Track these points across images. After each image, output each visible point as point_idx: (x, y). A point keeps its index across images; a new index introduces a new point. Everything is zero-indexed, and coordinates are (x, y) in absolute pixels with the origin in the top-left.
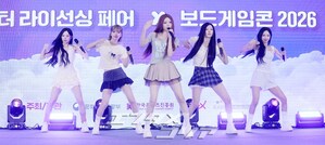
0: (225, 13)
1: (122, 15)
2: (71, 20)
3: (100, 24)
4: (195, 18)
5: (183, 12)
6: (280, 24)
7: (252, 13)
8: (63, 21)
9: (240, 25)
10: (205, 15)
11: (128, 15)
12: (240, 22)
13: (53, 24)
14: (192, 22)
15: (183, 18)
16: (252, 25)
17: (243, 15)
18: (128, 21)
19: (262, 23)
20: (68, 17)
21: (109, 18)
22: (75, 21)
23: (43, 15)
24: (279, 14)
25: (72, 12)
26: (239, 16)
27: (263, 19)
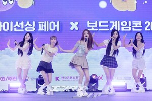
0: (113, 22)
1: (52, 24)
2: (22, 28)
3: (40, 30)
4: (96, 26)
5: (89, 22)
6: (146, 29)
7: (130, 22)
8: (18, 28)
9: (123, 30)
10: (102, 24)
11: (56, 24)
12: (123, 28)
13: (11, 30)
14: (94, 28)
15: (89, 26)
16: (130, 30)
17: (124, 24)
18: (56, 28)
19: (135, 28)
20: (21, 25)
21: (45, 26)
22: (24, 28)
23: (6, 25)
24: (146, 23)
25: (23, 22)
26: (122, 25)
27: (136, 26)
